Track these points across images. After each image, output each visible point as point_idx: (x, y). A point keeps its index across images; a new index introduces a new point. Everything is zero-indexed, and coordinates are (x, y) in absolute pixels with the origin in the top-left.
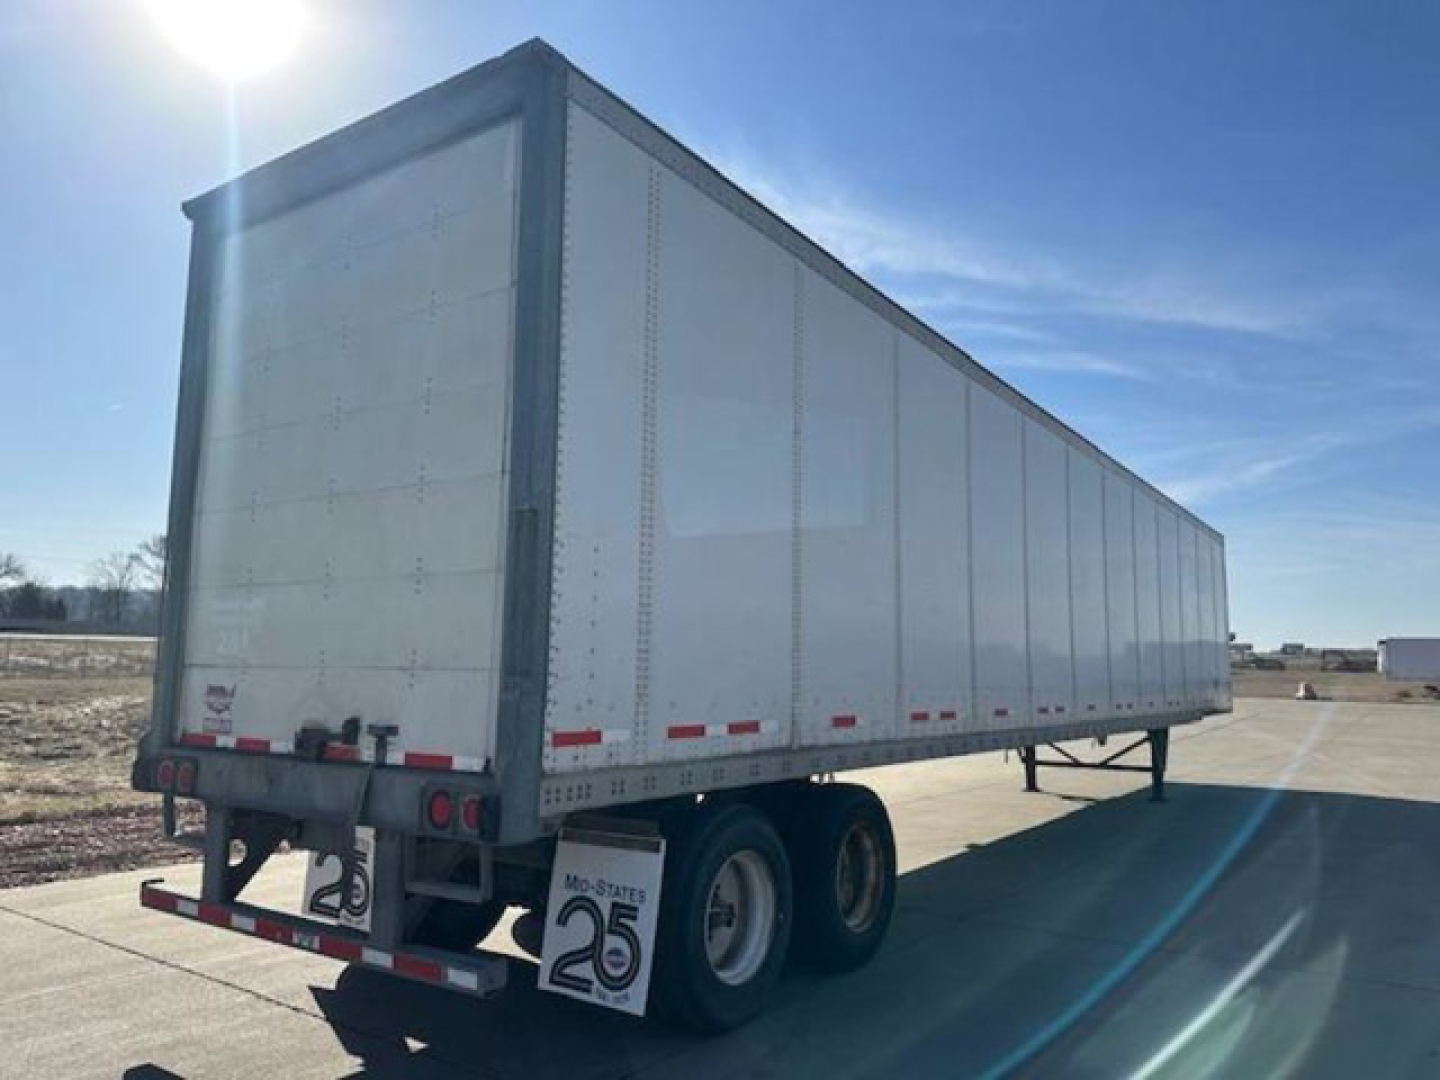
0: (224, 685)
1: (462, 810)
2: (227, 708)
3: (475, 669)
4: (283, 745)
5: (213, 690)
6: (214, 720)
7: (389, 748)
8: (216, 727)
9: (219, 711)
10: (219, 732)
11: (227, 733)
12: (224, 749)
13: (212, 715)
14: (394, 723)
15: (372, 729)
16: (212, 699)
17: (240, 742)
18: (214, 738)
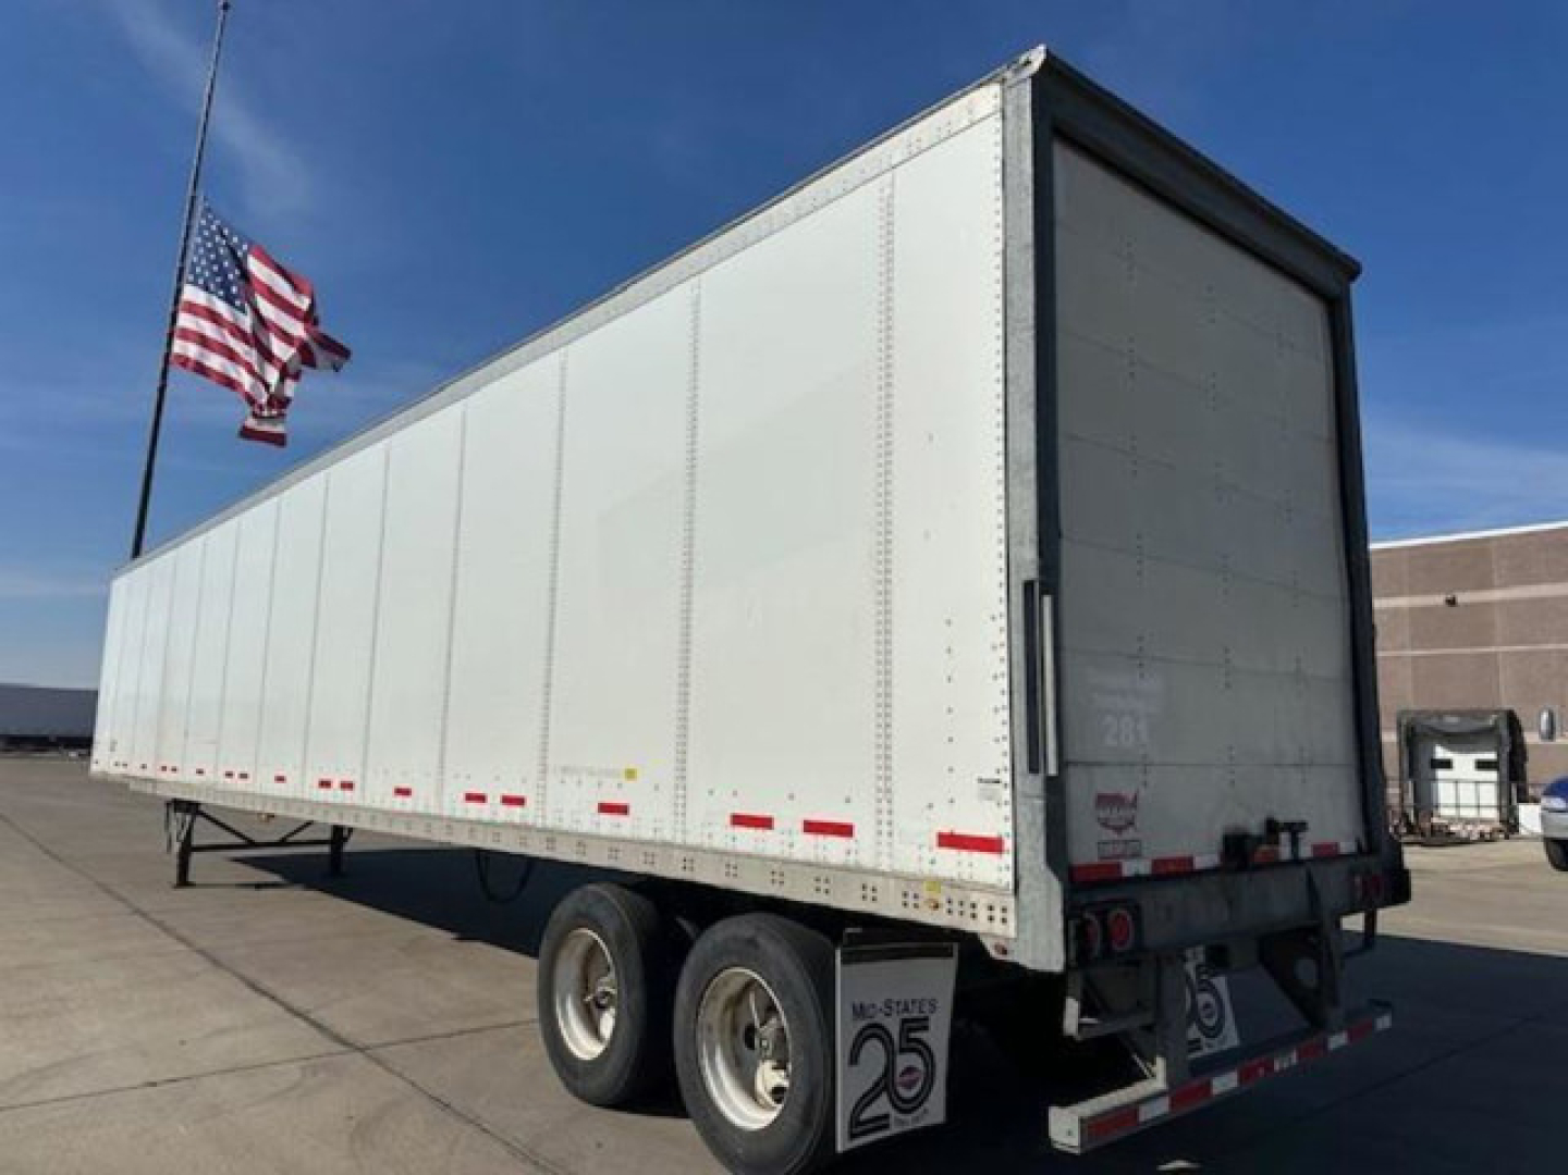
0: (1123, 792)
2: (1131, 823)
4: (1206, 859)
5: (1104, 800)
6: (1114, 842)
7: (1301, 843)
8: (1119, 849)
9: (1119, 830)
10: (1123, 856)
11: (1136, 855)
12: (1137, 879)
13: (1111, 835)
14: (1304, 818)
15: (1286, 826)
16: (1102, 814)
17: (1156, 863)
18: (1119, 867)
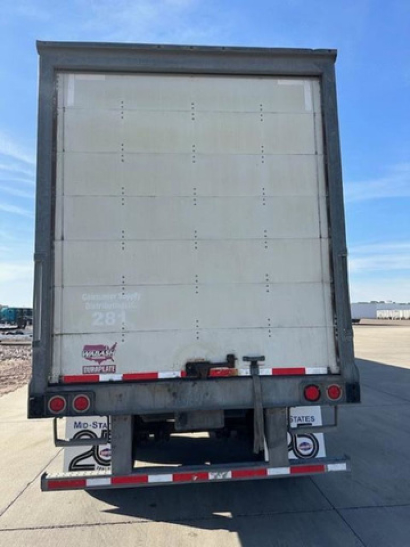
0: (105, 345)
1: (327, 391)
2: (109, 358)
3: (311, 327)
4: (170, 373)
5: (91, 348)
6: (95, 366)
7: (260, 367)
8: (97, 369)
9: (100, 361)
10: (101, 372)
11: (111, 372)
12: (110, 382)
13: (94, 363)
14: (262, 354)
15: (246, 359)
16: (88, 354)
17: (124, 375)
18: (98, 377)
